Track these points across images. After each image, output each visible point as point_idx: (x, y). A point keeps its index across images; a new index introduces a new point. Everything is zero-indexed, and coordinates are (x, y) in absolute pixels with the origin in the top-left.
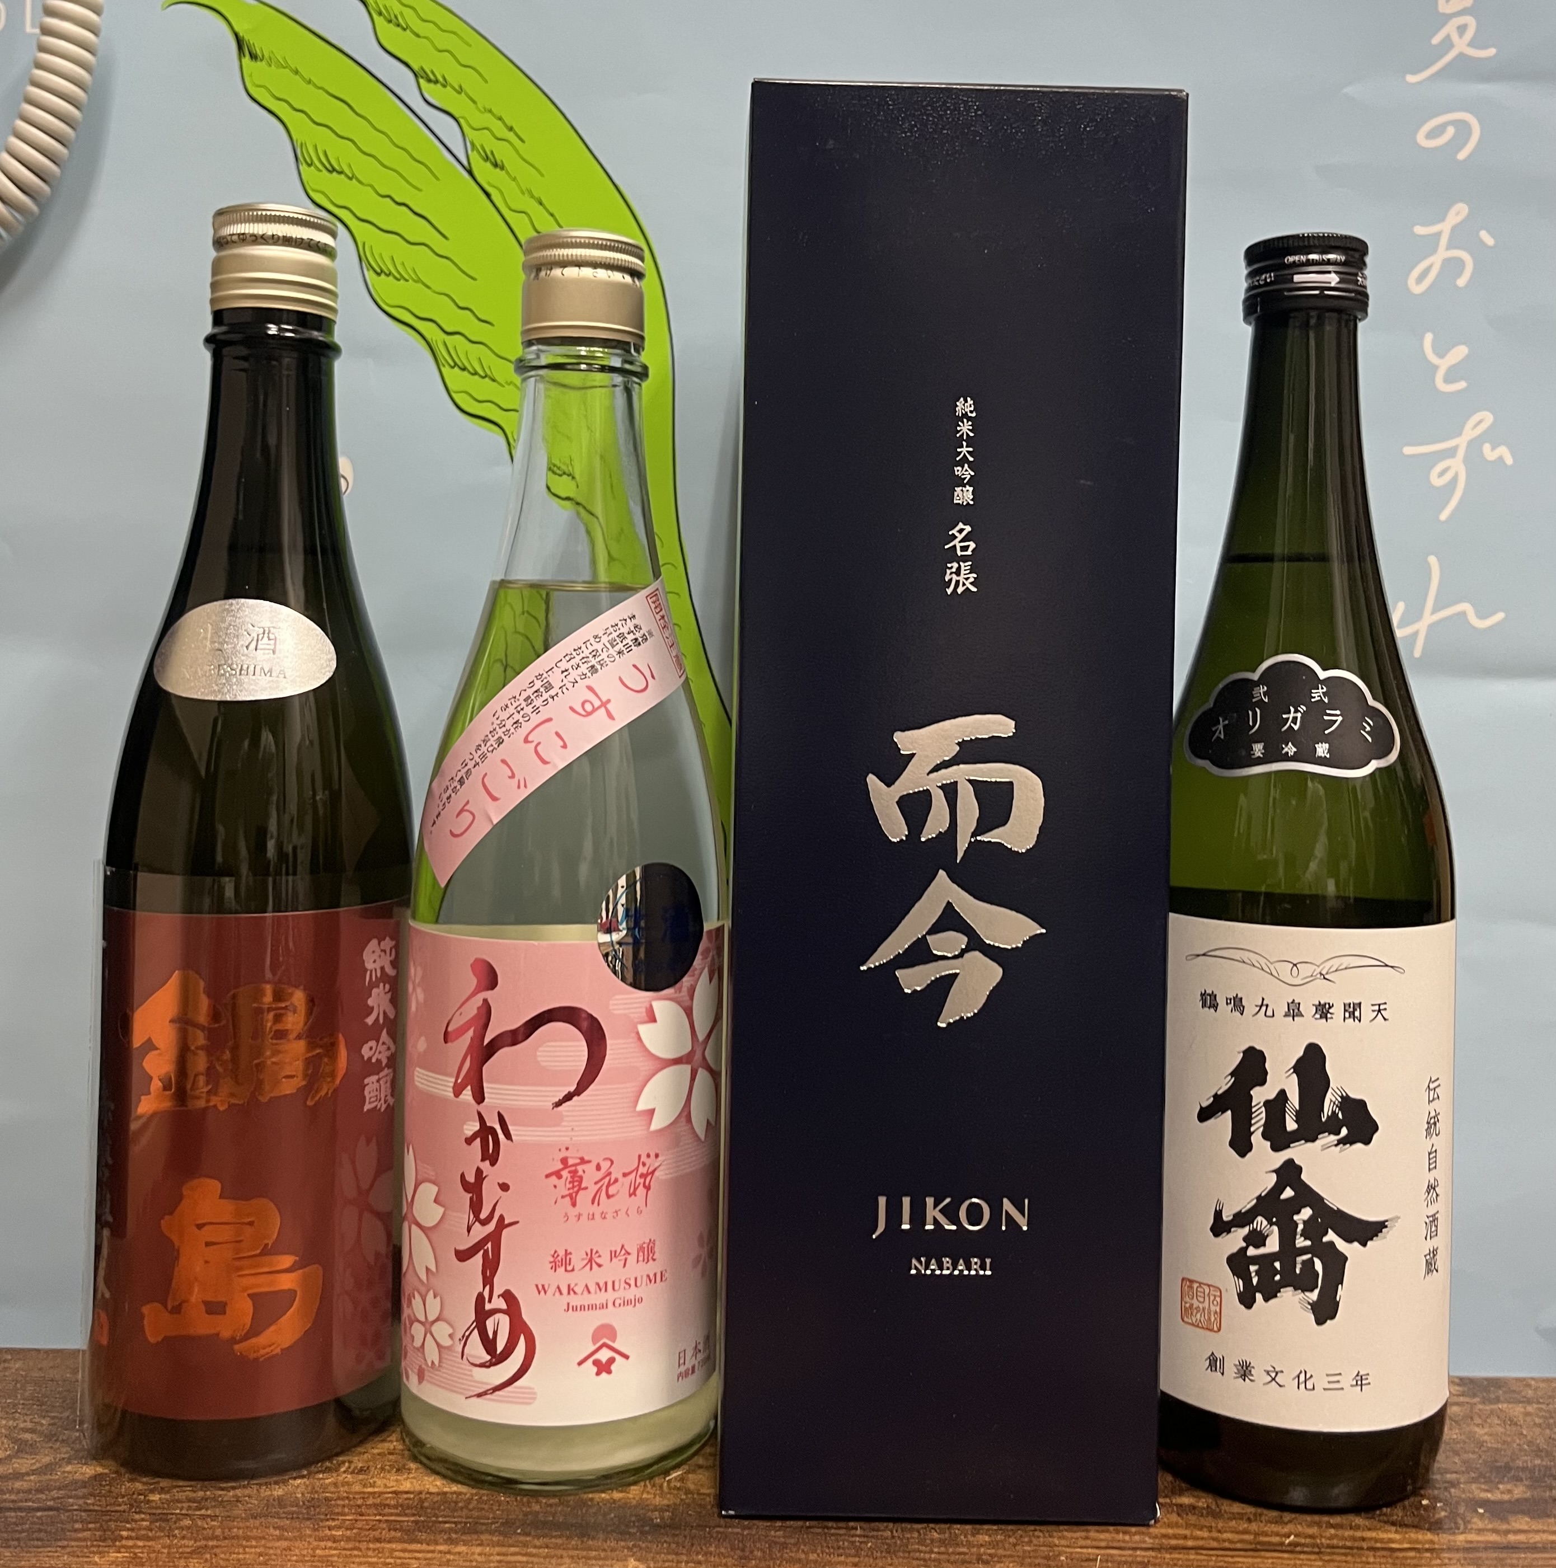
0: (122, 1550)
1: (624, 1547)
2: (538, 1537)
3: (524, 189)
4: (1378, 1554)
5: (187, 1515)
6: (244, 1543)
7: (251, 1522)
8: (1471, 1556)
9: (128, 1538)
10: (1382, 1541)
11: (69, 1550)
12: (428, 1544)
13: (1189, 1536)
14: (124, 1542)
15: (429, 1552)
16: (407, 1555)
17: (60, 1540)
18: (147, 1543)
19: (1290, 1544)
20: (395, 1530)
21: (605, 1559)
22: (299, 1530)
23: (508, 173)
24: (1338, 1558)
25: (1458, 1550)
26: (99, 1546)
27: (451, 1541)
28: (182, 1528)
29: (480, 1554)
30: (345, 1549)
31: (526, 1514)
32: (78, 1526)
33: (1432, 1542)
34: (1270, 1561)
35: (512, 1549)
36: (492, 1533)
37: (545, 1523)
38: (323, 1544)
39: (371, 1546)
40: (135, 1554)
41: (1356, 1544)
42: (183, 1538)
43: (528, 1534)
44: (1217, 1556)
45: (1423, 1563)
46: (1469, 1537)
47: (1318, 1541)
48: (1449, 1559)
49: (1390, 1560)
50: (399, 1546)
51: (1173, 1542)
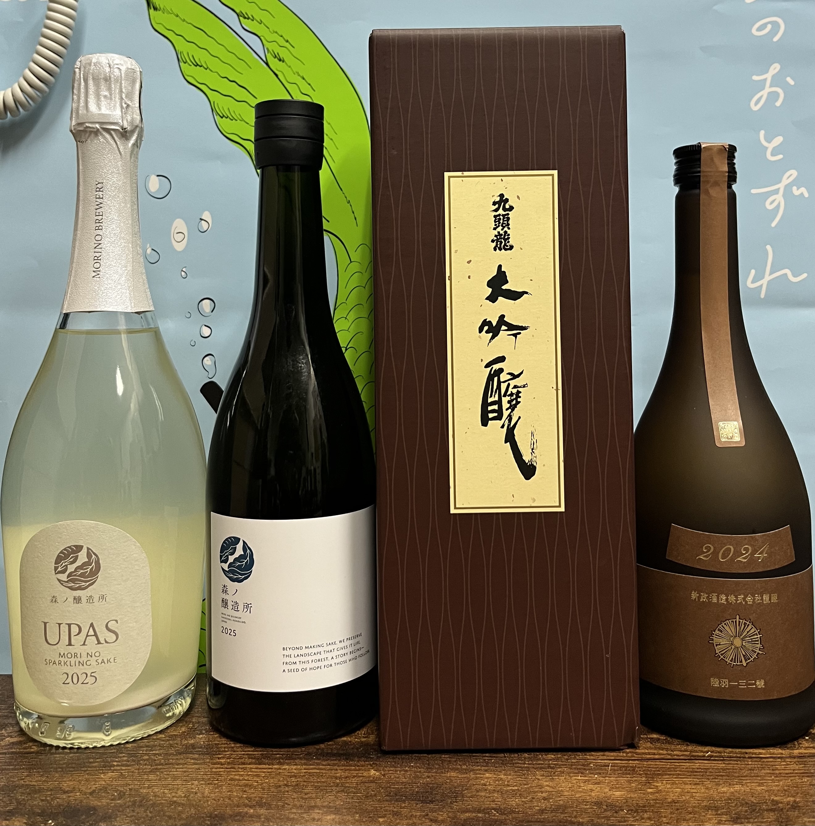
0: (115, 771)
1: (368, 764)
2: (325, 760)
3: (295, 72)
4: (755, 760)
5: (145, 754)
6: (176, 766)
7: (179, 757)
8: (801, 760)
9: (118, 766)
10: (755, 754)
11: (88, 772)
12: (269, 765)
13: (656, 753)
14: (115, 768)
15: (269, 769)
16: (258, 770)
17: (83, 767)
18: (127, 768)
19: (708, 756)
20: (252, 758)
21: (359, 770)
22: (204, 759)
23: (286, 64)
24: (733, 762)
25: (794, 757)
26: (103, 770)
27: (280, 763)
28: (144, 760)
29: (295, 769)
30: (227, 768)
31: (318, 749)
32: (92, 760)
33: (782, 754)
34: (698, 764)
35: (312, 767)
36: (301, 759)
37: (327, 754)
38: (216, 766)
39: (240, 766)
40: (121, 773)
41: (742, 756)
42: (146, 765)
43: (320, 759)
44: (671, 763)
45: (777, 764)
46: (801, 751)
47: (723, 754)
48: (790, 762)
49: (760, 763)
50: (254, 766)
51: (648, 756)
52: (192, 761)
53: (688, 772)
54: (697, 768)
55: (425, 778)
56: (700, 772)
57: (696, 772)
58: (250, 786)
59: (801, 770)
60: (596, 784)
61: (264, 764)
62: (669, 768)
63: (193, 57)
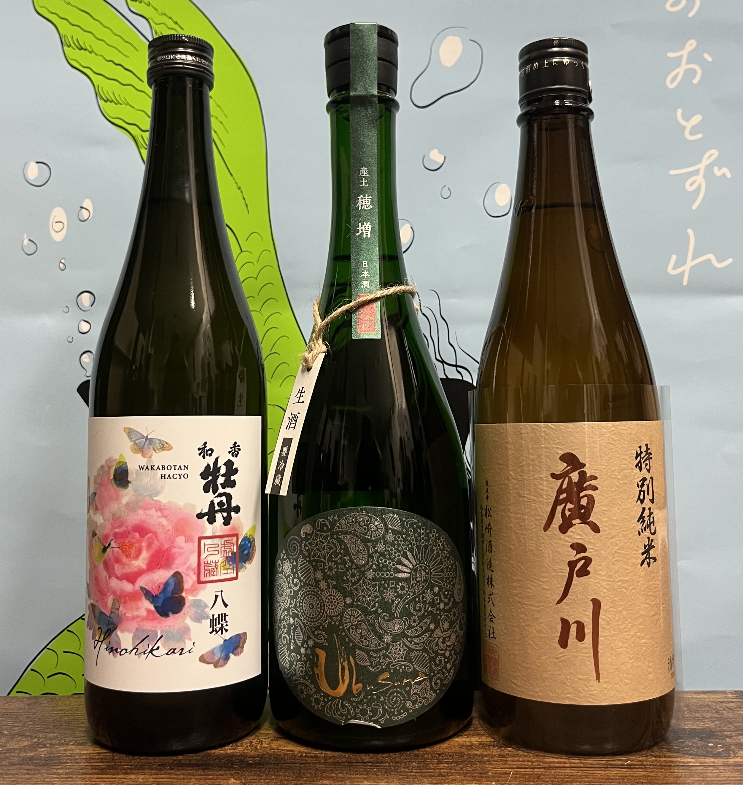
1: (229, 774)
2: (178, 770)
4: (681, 768)
6: (5, 776)
7: (12, 767)
8: (737, 768)
10: (683, 762)
12: (113, 775)
15: (112, 778)
16: (99, 780)
19: (627, 765)
20: (95, 769)
21: (217, 779)
22: (39, 770)
24: (656, 770)
25: (729, 766)
27: (127, 773)
29: (142, 779)
30: (63, 778)
31: (174, 761)
33: (714, 762)
34: (615, 772)
35: (162, 776)
36: (152, 769)
37: (184, 764)
38: (51, 776)
39: (79, 776)
41: (668, 764)
43: (174, 769)
44: (583, 771)
45: (708, 771)
46: (736, 760)
47: (645, 763)
48: (725, 770)
49: (688, 771)
50: (95, 776)
51: (557, 765)
52: (25, 772)
53: (603, 779)
54: (614, 776)
56: (617, 779)
57: (612, 779)
59: (736, 777)
61: (108, 774)
62: (580, 776)
63: (77, 40)
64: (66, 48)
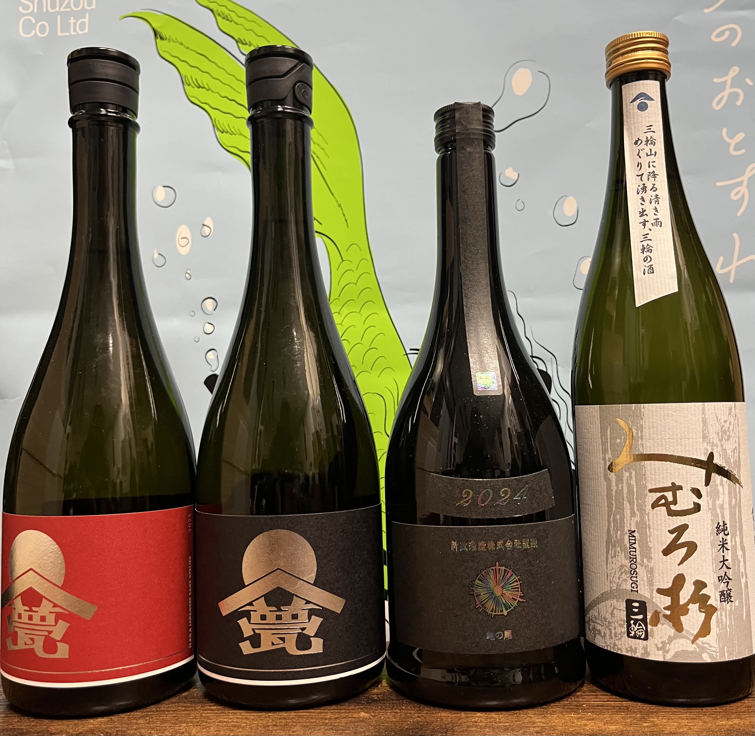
55: (415, 718)
58: (239, 727)
60: (590, 720)
63: (196, 79)
64: (186, 87)
